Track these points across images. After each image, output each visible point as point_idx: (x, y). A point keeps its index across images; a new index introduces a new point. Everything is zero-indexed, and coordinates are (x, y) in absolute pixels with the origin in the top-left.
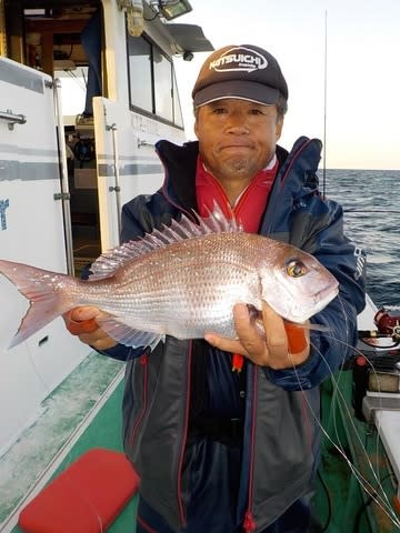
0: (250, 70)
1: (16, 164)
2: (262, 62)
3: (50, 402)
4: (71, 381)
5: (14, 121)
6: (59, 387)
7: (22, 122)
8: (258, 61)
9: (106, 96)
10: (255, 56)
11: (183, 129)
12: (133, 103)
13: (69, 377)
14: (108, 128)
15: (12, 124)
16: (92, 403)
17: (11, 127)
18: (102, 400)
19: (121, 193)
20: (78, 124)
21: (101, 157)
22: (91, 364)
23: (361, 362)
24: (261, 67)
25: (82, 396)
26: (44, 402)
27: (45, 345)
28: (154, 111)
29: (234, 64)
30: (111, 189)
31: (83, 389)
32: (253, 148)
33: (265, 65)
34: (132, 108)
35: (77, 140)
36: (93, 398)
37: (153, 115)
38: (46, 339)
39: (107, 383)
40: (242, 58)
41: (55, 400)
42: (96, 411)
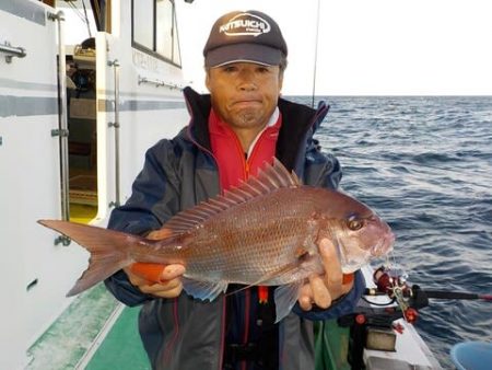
0: (256, 34)
1: (13, 99)
2: (266, 27)
3: (37, 351)
4: (59, 326)
5: (12, 54)
6: (46, 333)
7: (21, 55)
8: (262, 26)
9: (109, 31)
10: (260, 21)
11: (180, 67)
12: (135, 39)
13: (58, 321)
14: (110, 64)
15: (10, 57)
16: (82, 352)
17: (9, 60)
18: (92, 348)
19: (120, 129)
20: (76, 54)
21: (101, 92)
22: (82, 306)
23: (361, 319)
24: (265, 31)
25: (72, 342)
26: (30, 351)
27: (34, 288)
28: (155, 49)
29: (242, 29)
30: (110, 125)
31: (72, 335)
32: (261, 102)
33: (268, 30)
34: (134, 44)
35: (75, 70)
36: (83, 346)
37: (153, 52)
38: (35, 282)
39: (98, 327)
40: (249, 23)
41: (41, 348)
42: (86, 360)
